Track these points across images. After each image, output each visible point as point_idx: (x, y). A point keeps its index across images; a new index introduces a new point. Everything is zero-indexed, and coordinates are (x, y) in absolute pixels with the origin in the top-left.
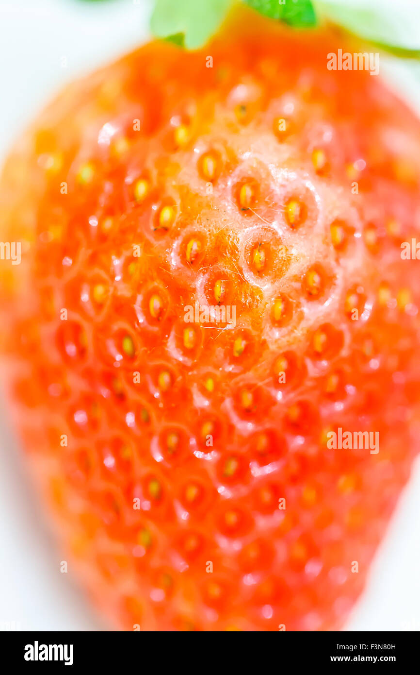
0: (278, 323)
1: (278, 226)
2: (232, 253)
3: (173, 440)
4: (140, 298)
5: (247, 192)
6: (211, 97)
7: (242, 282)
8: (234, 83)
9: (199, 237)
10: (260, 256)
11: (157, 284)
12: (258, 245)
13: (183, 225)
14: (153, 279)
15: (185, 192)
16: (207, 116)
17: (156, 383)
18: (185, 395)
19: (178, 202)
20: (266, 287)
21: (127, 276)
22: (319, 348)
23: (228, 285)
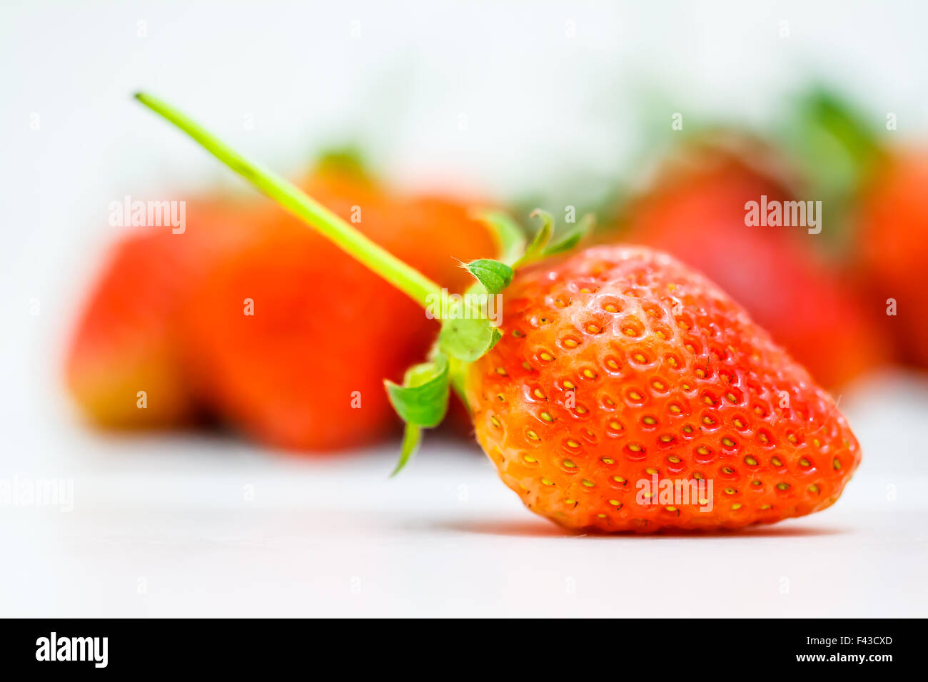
0: (667, 338)
1: (617, 316)
2: (623, 342)
3: (707, 420)
4: (627, 401)
5: (592, 328)
6: (532, 335)
7: (640, 343)
8: (528, 324)
9: (609, 358)
10: (630, 331)
11: (625, 388)
12: (623, 330)
13: (597, 364)
14: (620, 390)
15: (582, 357)
16: (542, 338)
17: (676, 414)
18: (687, 401)
19: (585, 363)
20: (647, 334)
21: (614, 405)
22: (687, 327)
23: (639, 353)
